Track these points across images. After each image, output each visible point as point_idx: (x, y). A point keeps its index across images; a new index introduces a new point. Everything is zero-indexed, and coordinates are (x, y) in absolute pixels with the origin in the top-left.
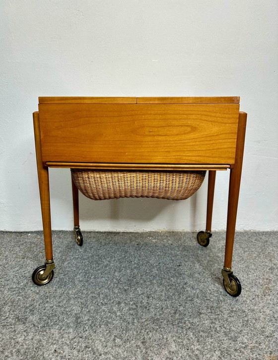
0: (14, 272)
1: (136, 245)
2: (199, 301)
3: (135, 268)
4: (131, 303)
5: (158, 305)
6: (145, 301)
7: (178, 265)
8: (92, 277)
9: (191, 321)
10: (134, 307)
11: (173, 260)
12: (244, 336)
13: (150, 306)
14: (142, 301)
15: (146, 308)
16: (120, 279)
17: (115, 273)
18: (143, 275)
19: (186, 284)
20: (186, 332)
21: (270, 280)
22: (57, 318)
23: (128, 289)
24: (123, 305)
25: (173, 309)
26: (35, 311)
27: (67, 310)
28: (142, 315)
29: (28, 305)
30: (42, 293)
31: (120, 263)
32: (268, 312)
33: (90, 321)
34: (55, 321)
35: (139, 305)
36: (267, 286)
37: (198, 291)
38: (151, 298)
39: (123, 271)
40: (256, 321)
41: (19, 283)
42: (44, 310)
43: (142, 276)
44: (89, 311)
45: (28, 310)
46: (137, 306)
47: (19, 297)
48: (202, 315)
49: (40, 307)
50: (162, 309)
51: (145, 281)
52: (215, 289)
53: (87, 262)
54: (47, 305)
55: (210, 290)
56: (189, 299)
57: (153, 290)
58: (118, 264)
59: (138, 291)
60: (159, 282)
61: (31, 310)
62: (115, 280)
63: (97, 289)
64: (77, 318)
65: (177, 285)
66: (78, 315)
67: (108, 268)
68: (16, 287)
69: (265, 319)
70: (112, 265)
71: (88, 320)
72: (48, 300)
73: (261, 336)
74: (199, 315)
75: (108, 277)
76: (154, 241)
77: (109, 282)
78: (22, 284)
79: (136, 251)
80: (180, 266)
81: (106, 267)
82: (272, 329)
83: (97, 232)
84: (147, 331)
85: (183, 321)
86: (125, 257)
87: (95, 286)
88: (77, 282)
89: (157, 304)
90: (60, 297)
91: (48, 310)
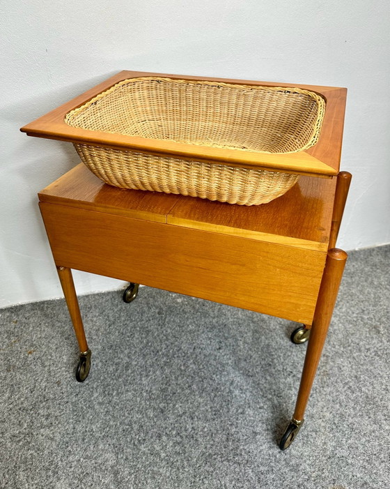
0: (5, 401)
1: (158, 315)
2: (251, 413)
3: (166, 363)
4: (174, 433)
5: (206, 430)
6: (189, 427)
7: (218, 347)
8: (114, 394)
9: (248, 450)
10: (178, 439)
11: (210, 339)
12: (305, 461)
13: (196, 434)
14: (186, 427)
15: (193, 437)
16: (150, 391)
17: (141, 380)
18: (178, 376)
19: (232, 384)
20: (245, 470)
21: (327, 356)
22: (90, 478)
23: (165, 407)
24: (164, 438)
25: (224, 432)
26: (60, 473)
27: (100, 462)
28: (191, 451)
29: (47, 464)
30: (58, 437)
31: (144, 358)
32: (328, 415)
33: (133, 476)
34: (89, 484)
35: (184, 434)
36: (324, 368)
37: (248, 394)
38: (196, 419)
39: (151, 373)
40: (316, 434)
41: (20, 424)
42: (71, 467)
43: (176, 379)
44: (127, 459)
45: (50, 473)
46: (181, 437)
47: (30, 452)
48: (258, 436)
49: (64, 463)
50: (212, 435)
51: (183, 389)
52: (268, 386)
53: (100, 364)
54: (71, 458)
55: (262, 390)
56: (239, 411)
57: (196, 404)
58: (141, 361)
59: (177, 409)
60: (200, 385)
61: (54, 472)
62: (145, 394)
63: (126, 414)
64: (116, 473)
65: (223, 388)
66: (115, 468)
67: (130, 371)
68: (20, 432)
69: (325, 428)
70: (134, 363)
71: (130, 474)
72: (69, 448)
73: (323, 458)
74: (254, 437)
75: (135, 391)
76: (179, 300)
77: (138, 399)
78: (25, 425)
79: (159, 327)
80: (220, 348)
81: (127, 368)
82: (334, 444)
83: (98, 294)
84: (202, 477)
85: (239, 452)
86: (148, 343)
87: (122, 409)
88: (97, 407)
89: (204, 428)
90: (84, 439)
91: (76, 466)
